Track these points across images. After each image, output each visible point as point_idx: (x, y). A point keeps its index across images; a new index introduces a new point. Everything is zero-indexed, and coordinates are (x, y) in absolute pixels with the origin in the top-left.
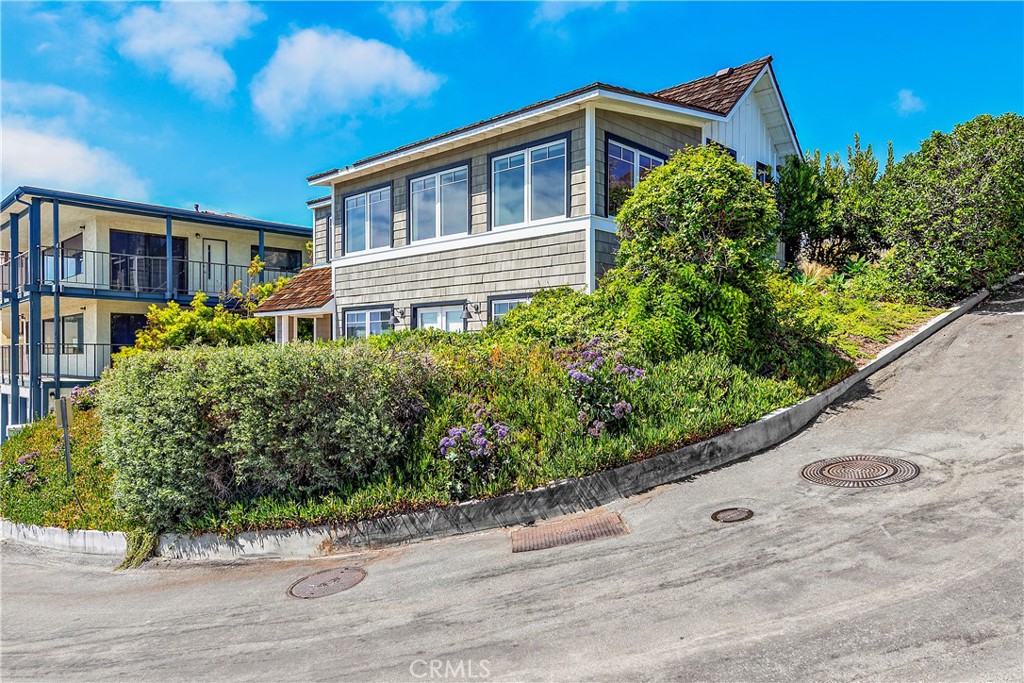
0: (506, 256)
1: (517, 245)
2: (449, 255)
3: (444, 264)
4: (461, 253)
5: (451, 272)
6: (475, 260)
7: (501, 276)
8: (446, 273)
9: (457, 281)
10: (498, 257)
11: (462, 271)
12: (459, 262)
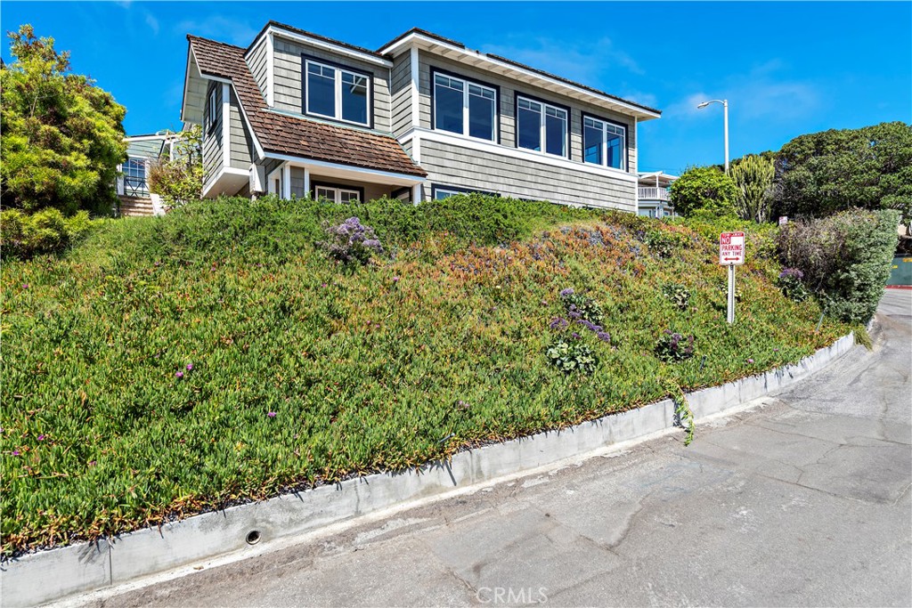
0: (594, 183)
1: (601, 179)
2: (554, 169)
3: (550, 175)
4: (563, 171)
5: (556, 183)
6: (573, 179)
7: (591, 195)
8: (551, 182)
9: (560, 190)
10: (589, 182)
11: (564, 184)
12: (562, 177)
